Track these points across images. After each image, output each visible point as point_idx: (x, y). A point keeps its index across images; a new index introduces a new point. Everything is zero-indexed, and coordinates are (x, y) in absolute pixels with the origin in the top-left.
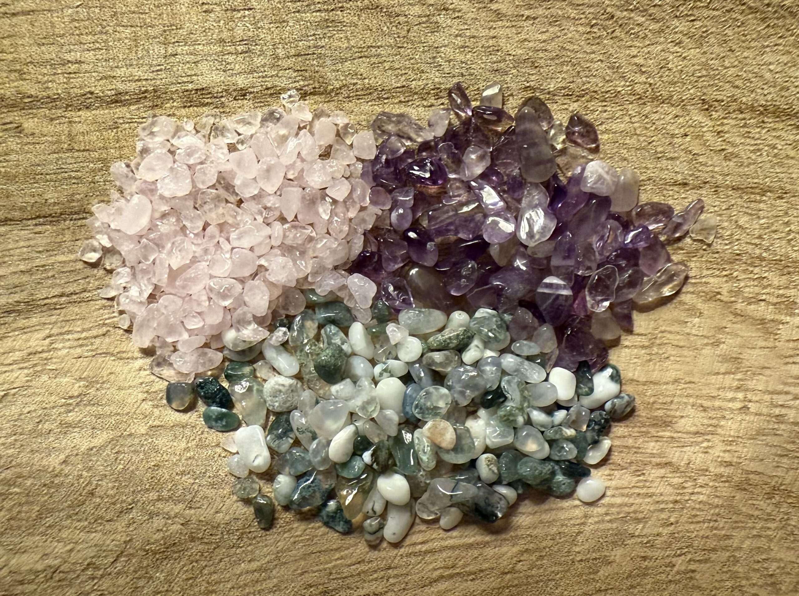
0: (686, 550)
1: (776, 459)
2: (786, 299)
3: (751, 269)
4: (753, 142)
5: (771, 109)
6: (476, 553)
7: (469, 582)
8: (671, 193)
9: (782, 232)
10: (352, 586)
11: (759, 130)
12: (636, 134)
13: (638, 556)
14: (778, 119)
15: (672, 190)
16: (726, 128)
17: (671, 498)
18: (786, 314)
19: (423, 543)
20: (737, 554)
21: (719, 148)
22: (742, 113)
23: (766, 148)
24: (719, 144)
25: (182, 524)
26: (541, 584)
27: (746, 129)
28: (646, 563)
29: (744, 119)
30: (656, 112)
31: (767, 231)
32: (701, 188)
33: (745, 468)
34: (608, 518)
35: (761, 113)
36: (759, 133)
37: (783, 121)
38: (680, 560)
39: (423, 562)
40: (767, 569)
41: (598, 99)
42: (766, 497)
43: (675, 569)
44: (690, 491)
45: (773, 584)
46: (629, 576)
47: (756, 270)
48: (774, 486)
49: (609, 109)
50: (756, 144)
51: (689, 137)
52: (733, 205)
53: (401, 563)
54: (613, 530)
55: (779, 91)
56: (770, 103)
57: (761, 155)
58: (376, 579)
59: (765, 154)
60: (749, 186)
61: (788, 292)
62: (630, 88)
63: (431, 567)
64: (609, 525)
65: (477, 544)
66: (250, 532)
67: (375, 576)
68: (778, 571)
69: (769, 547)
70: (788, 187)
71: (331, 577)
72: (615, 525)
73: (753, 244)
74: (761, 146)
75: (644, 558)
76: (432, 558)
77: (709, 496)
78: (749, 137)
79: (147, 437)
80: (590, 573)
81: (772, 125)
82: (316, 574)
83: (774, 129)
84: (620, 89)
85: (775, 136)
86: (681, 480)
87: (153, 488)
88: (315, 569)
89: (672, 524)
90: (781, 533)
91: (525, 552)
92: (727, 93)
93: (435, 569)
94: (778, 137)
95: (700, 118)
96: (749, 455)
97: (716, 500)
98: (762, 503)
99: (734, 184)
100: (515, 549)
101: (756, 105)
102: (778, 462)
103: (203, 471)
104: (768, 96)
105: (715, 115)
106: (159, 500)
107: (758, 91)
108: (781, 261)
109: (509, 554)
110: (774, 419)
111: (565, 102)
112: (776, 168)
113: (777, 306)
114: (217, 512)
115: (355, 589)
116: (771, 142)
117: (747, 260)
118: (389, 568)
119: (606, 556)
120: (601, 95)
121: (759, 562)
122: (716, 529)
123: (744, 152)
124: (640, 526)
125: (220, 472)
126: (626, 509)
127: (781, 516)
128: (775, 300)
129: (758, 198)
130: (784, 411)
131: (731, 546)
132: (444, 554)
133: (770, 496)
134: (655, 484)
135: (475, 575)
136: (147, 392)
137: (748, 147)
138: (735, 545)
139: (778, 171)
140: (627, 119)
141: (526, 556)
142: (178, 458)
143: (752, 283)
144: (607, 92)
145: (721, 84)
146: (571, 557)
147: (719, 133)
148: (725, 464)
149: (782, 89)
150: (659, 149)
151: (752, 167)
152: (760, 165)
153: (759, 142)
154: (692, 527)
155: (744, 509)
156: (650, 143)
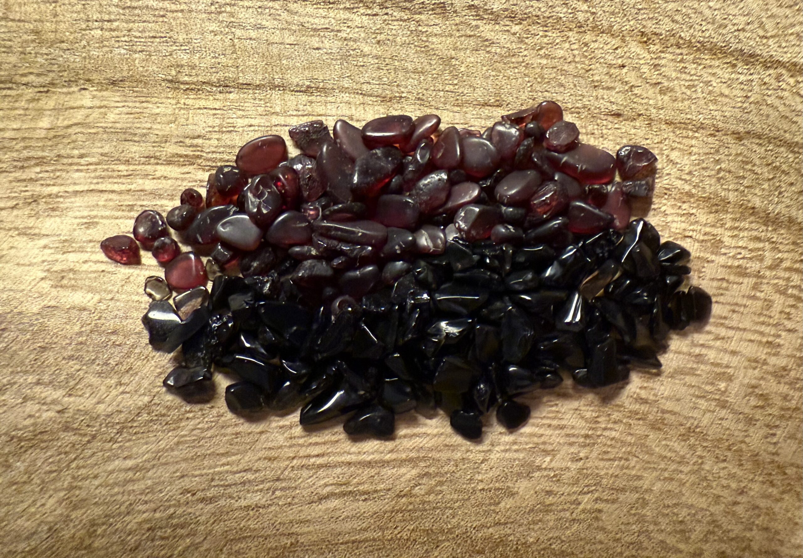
0: (594, 488)
1: (694, 399)
2: (712, 238)
3: (679, 204)
4: (688, 78)
5: (708, 45)
6: (373, 472)
7: (361, 502)
8: (605, 122)
9: (712, 170)
10: (234, 496)
11: (695, 66)
12: (574, 61)
13: (543, 490)
14: (714, 56)
15: (606, 120)
16: (663, 62)
17: (583, 432)
18: (712, 253)
19: (318, 456)
20: (647, 497)
21: (654, 81)
22: (679, 48)
23: (701, 85)
24: (655, 78)
25: (59, 412)
26: (438, 511)
27: (682, 65)
28: (551, 498)
29: (681, 54)
30: (596, 41)
31: (697, 167)
32: (635, 119)
33: (661, 406)
34: (515, 447)
35: (698, 50)
36: (696, 69)
37: (719, 59)
38: (587, 498)
39: (315, 476)
40: (677, 515)
41: (539, 23)
42: (680, 438)
43: (581, 507)
44: (603, 426)
45: (683, 531)
46: (532, 510)
47: (685, 206)
48: (690, 428)
49: (549, 34)
50: (691, 80)
51: (626, 68)
52: (665, 139)
53: (291, 475)
54: (519, 460)
55: (716, 28)
56: (706, 40)
57: (695, 91)
58: (261, 490)
59: (700, 90)
60: (683, 121)
61: (715, 231)
62: (571, 15)
63: (322, 482)
64: (516, 455)
65: (376, 462)
66: (131, 427)
67: (261, 486)
68: (688, 518)
69: (681, 492)
70: (721, 125)
71: (213, 484)
72: (521, 456)
73: (682, 180)
74: (696, 83)
75: (549, 493)
76: (325, 473)
77: (621, 433)
78: (685, 73)
79: (39, 317)
80: (490, 504)
81: (708, 62)
82: (197, 479)
83: (710, 66)
84: (562, 15)
85: (710, 73)
86: (594, 415)
87: (34, 371)
88: (197, 472)
89: (581, 459)
90: (693, 478)
91: (425, 475)
92: (666, 26)
93: (326, 485)
94: (714, 74)
95: (638, 50)
96: (666, 393)
97: (629, 438)
98: (676, 444)
99: (667, 118)
100: (414, 472)
101: (693, 41)
102: (695, 403)
103: (93, 358)
104: (706, 32)
105: (653, 48)
106: (38, 383)
107: (697, 26)
108: (710, 198)
109: (408, 476)
110: (693, 358)
111: (508, 23)
112: (710, 104)
113: (704, 244)
114: (98, 403)
115: (237, 498)
116: (705, 79)
117: (676, 195)
118: (278, 479)
119: (508, 487)
120: (542, 20)
121: (668, 506)
122: (627, 468)
123: (679, 87)
124: (548, 459)
125: (111, 361)
126: (536, 439)
127: (695, 460)
128: (702, 238)
129: (691, 134)
130: (704, 351)
131: (641, 487)
132: (339, 470)
133: (684, 437)
134: (568, 416)
135: (367, 495)
136: (48, 270)
137: (683, 83)
138: (645, 487)
139: (712, 108)
140: (567, 45)
141: (424, 481)
142: (68, 341)
143: (680, 219)
144: (549, 18)
145: (661, 17)
146: (473, 486)
147: (655, 65)
148: (641, 401)
149: (720, 26)
150: (596, 78)
151: (686, 103)
152: (694, 101)
153: (695, 78)
154: (602, 464)
155: (657, 449)
156: (587, 71)
